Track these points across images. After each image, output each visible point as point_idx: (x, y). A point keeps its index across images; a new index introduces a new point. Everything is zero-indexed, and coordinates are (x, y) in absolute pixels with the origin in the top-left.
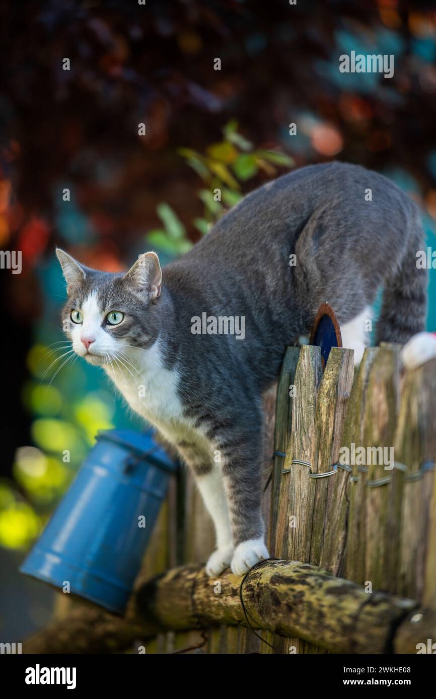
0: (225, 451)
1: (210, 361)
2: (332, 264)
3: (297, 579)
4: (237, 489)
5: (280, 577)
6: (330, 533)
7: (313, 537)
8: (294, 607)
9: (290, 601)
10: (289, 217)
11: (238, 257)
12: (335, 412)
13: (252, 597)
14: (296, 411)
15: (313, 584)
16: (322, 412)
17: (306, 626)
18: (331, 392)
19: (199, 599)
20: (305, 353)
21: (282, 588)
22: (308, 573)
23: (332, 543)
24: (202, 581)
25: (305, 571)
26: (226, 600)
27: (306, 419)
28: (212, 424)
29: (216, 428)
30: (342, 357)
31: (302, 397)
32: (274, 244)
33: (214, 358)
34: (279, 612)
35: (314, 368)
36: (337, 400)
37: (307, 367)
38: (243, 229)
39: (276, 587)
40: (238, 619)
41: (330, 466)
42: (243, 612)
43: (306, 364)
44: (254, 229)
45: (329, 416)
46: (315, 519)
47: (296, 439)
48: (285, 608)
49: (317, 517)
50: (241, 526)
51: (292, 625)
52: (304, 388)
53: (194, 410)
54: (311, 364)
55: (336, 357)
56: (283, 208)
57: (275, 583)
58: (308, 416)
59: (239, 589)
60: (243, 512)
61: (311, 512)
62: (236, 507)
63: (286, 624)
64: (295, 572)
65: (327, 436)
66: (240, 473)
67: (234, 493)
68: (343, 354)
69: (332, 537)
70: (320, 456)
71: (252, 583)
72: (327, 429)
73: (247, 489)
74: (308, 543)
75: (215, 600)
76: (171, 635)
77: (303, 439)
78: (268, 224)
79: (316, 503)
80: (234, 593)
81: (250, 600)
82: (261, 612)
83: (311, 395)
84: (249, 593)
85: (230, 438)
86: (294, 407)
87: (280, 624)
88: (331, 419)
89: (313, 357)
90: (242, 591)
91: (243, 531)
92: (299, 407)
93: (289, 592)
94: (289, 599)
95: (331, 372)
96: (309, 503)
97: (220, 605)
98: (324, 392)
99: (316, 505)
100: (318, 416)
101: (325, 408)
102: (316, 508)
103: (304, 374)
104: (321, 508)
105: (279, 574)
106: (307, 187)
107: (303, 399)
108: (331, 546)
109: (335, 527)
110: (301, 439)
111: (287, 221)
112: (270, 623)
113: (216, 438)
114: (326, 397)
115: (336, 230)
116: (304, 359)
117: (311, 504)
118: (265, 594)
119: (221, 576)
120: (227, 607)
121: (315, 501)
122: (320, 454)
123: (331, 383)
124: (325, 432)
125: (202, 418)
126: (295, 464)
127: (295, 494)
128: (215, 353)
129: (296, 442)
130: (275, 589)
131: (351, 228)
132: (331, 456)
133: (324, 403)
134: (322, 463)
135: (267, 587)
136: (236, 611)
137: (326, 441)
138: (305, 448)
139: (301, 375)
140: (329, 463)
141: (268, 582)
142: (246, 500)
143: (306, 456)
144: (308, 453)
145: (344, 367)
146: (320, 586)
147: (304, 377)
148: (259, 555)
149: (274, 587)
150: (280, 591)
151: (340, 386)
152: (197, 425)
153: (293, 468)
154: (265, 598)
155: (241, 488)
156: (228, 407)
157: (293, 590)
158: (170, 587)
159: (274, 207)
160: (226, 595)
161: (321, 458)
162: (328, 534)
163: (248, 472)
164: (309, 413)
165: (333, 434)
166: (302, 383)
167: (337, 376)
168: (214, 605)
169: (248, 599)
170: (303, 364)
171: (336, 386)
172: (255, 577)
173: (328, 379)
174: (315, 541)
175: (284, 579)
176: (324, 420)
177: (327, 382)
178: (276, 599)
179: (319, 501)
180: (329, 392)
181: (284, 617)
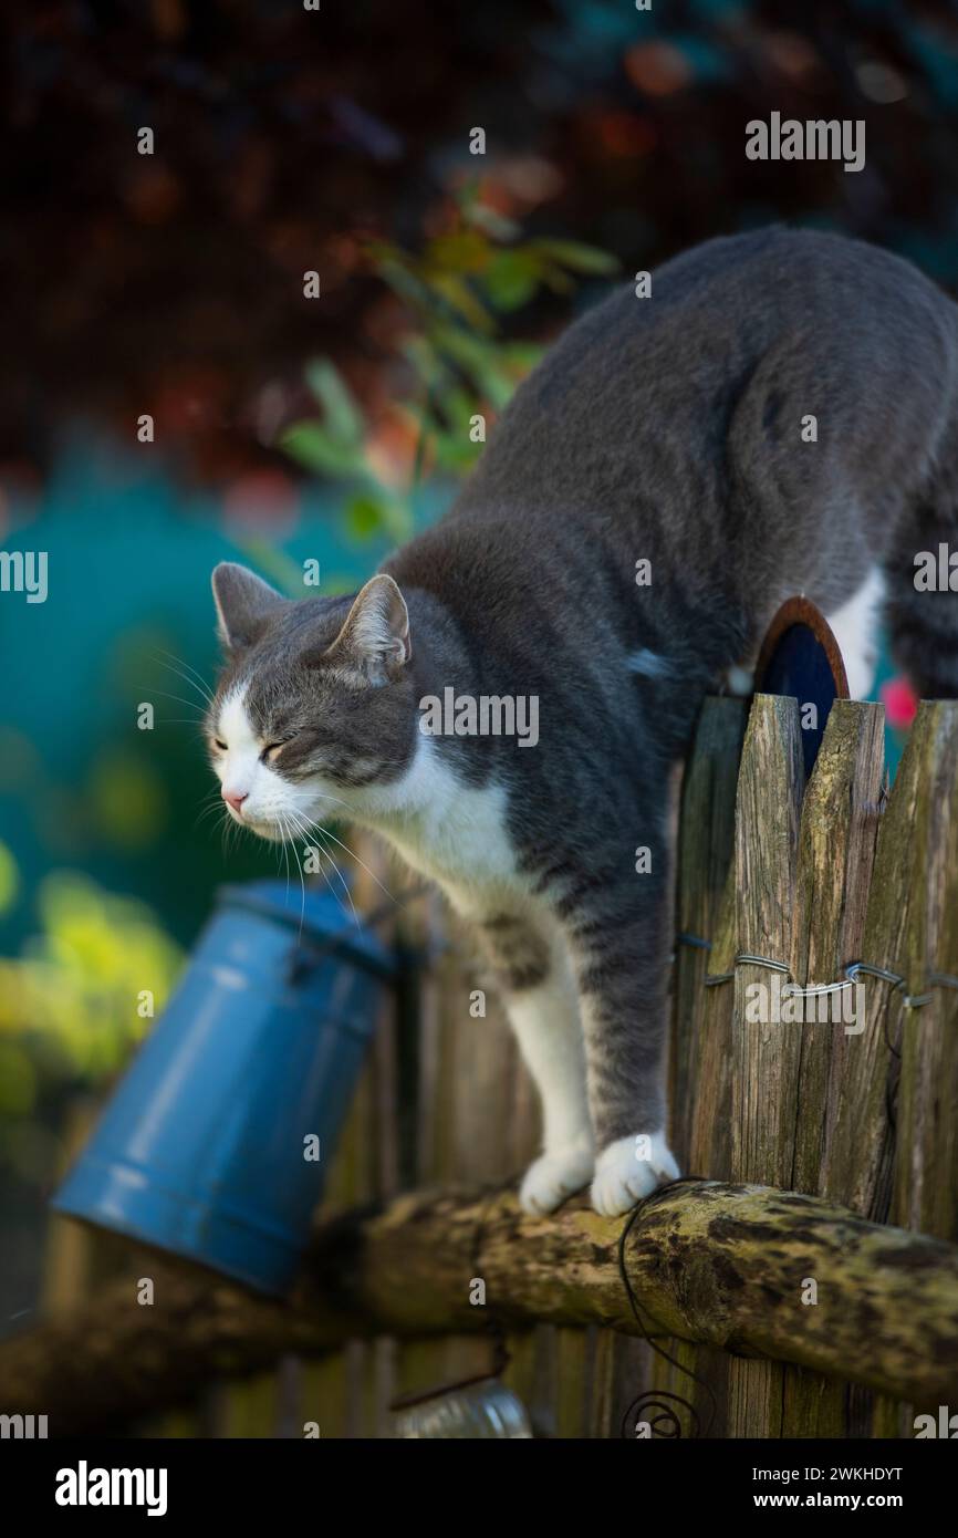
0: (593, 940)
1: (570, 744)
2: (807, 477)
3: (787, 1229)
4: (615, 1021)
5: (736, 1224)
6: (848, 1121)
7: (799, 1129)
8: (787, 1294)
9: (771, 1279)
10: (698, 369)
11: (589, 469)
12: (847, 848)
13: (653, 1268)
14: (744, 846)
15: (835, 1242)
16: (816, 848)
17: (827, 1339)
18: (837, 802)
19: (493, 1267)
20: (765, 713)
21: (749, 1249)
22: (810, 1215)
23: (853, 1145)
24: (500, 1229)
25: (799, 1211)
26: (576, 1272)
27: (768, 864)
28: (572, 883)
29: (581, 890)
30: (861, 721)
31: (760, 811)
32: (668, 432)
33: (578, 737)
34: (740, 1304)
35: (788, 747)
36: (850, 821)
37: (769, 746)
38: (593, 403)
39: (730, 1247)
40: (607, 1315)
41: (836, 970)
42: (625, 1298)
43: (768, 740)
44: (619, 401)
45: (833, 857)
46: (803, 1089)
47: (746, 908)
48: (758, 1295)
49: (807, 1084)
50: (617, 1105)
51: (781, 1333)
52: (762, 792)
53: (539, 856)
54: (778, 739)
55: (846, 722)
56: (684, 350)
57: (725, 1238)
58: (774, 856)
59: (616, 1249)
60: (624, 1074)
61: (793, 1074)
62: (608, 1063)
63: (763, 1330)
64: (773, 1211)
65: (829, 903)
66: (623, 987)
67: (607, 1031)
68: (862, 715)
69: (853, 1131)
70: (812, 948)
71: (653, 1234)
72: (829, 886)
73: (636, 1023)
74: (789, 1145)
75: (541, 1272)
76: (386, 1346)
77: (764, 908)
78: (653, 387)
79: (806, 1054)
80: (600, 1256)
81: (649, 1275)
82: (683, 1302)
83: (781, 808)
84: (647, 1257)
85: (609, 911)
86: (740, 837)
87: (743, 1329)
88: (839, 863)
89: (783, 721)
90: (626, 1252)
91: (620, 1116)
92: (752, 835)
93: (770, 1259)
94: (773, 1274)
95: (836, 756)
96: (789, 1054)
97: (555, 1283)
98: (819, 802)
99: (806, 1060)
100: (807, 856)
101: (824, 838)
102: (805, 1064)
103: (762, 760)
104: (817, 1064)
105: (730, 1217)
106: (730, 299)
107: (760, 818)
108: (851, 1152)
109: (861, 1109)
110: (759, 909)
111: (695, 378)
112: (714, 1327)
113: (579, 912)
114: (826, 815)
115: (806, 401)
116: (761, 726)
117: (793, 1056)
118: (696, 1262)
119: (556, 1217)
120: (577, 1286)
121: (802, 1050)
122: (812, 942)
123: (835, 782)
124: (825, 894)
125: (555, 871)
126: (746, 964)
127: (747, 1033)
128: (577, 724)
129: (747, 916)
130: (726, 1250)
131: (836, 390)
132: (838, 946)
133: (820, 827)
134: (819, 962)
135: (700, 1244)
136: (603, 1295)
137: (826, 913)
138: (767, 927)
139: (754, 764)
140: (836, 962)
141: (706, 1235)
142: (631, 1048)
143: (772, 947)
144: (775, 940)
145: (864, 744)
146: (854, 1247)
147: (763, 766)
148: (658, 1169)
149: (721, 1246)
150: (740, 1256)
151: (858, 788)
152: (541, 888)
153: (740, 973)
154: (697, 1270)
155: (623, 1019)
156: (610, 841)
157: (780, 1255)
158: (404, 1239)
159: (662, 348)
160: (575, 1259)
161: (815, 952)
162: (842, 1124)
163: (640, 986)
164: (775, 849)
165: (844, 897)
166: (758, 781)
167: (850, 766)
168: (536, 1282)
169: (643, 1272)
170: (759, 737)
171: (847, 788)
172: (657, 1220)
173: (827, 773)
174: (804, 1141)
175: (747, 1228)
176: (822, 867)
177: (826, 779)
178: (730, 1275)
179: (811, 1049)
180: (831, 801)
181: (755, 1314)
